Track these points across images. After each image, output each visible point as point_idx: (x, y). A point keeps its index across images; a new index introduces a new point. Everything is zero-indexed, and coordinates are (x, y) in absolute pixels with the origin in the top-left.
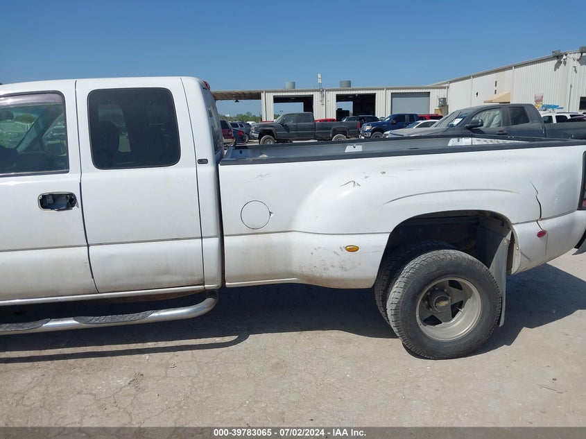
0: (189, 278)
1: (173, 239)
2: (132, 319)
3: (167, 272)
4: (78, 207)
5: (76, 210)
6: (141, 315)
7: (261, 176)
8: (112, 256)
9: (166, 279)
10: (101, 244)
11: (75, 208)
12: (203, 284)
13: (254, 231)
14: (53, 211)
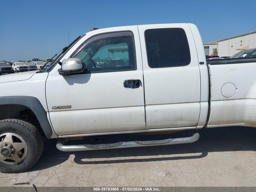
0: (191, 122)
1: (186, 103)
2: (163, 142)
3: (181, 119)
4: (142, 86)
5: (141, 88)
6: (166, 140)
7: (232, 70)
8: (156, 111)
9: (180, 123)
10: (151, 105)
11: (140, 87)
12: (196, 126)
13: (227, 99)
14: (130, 89)
